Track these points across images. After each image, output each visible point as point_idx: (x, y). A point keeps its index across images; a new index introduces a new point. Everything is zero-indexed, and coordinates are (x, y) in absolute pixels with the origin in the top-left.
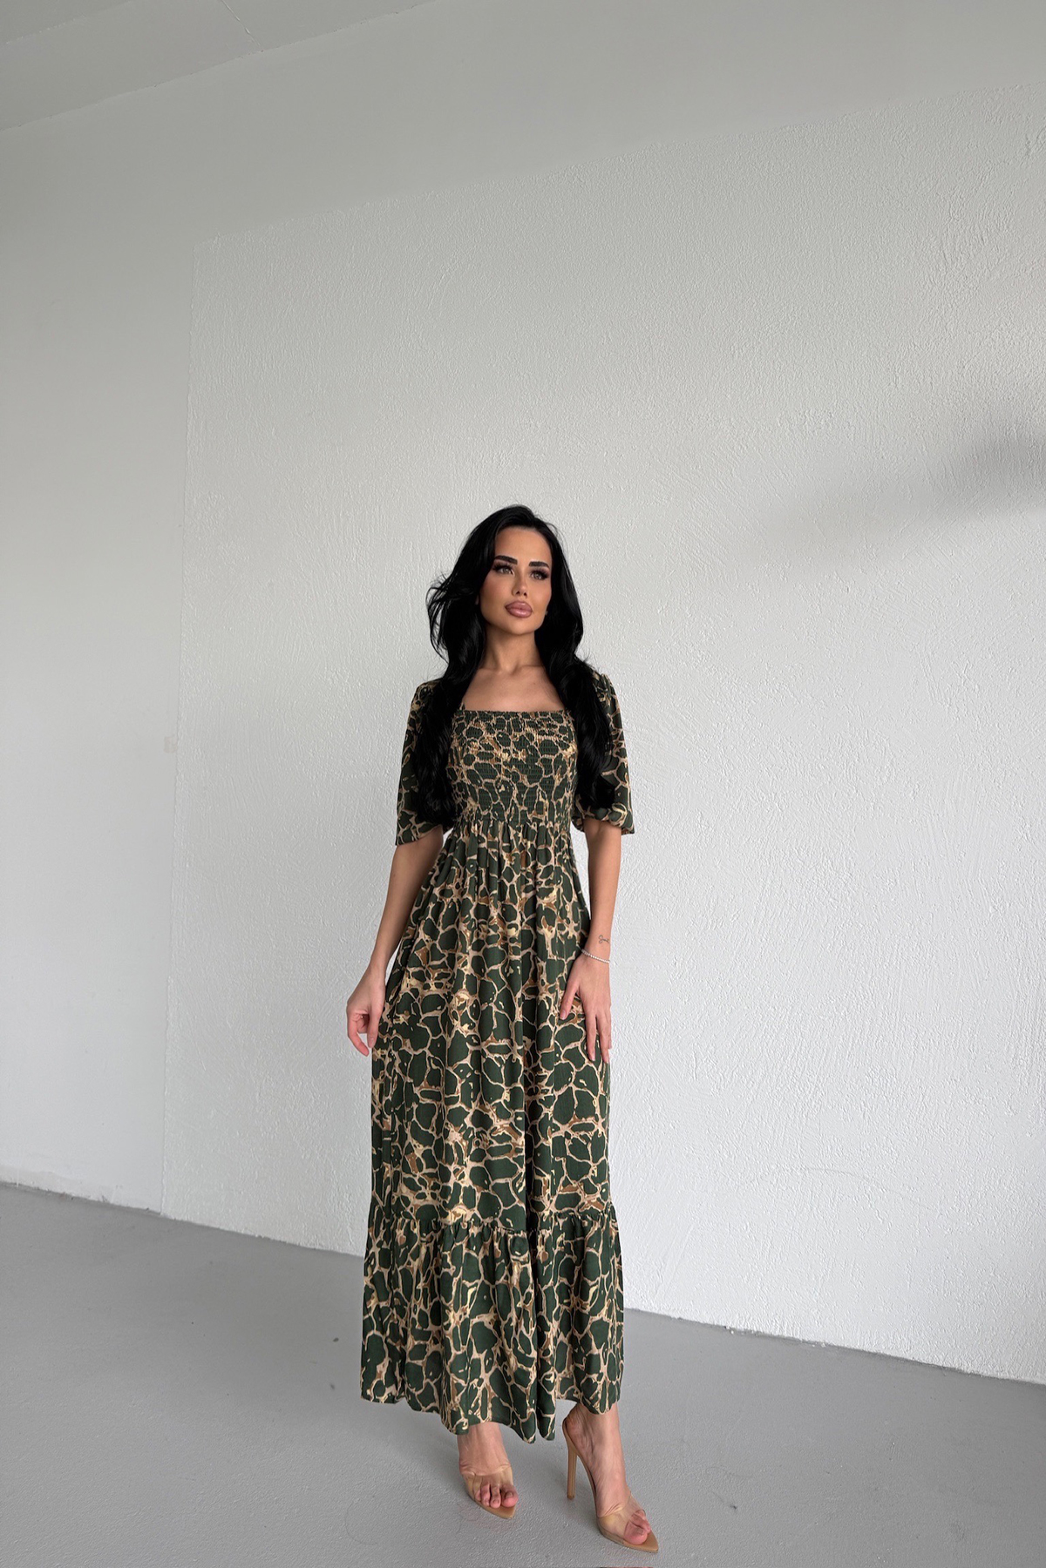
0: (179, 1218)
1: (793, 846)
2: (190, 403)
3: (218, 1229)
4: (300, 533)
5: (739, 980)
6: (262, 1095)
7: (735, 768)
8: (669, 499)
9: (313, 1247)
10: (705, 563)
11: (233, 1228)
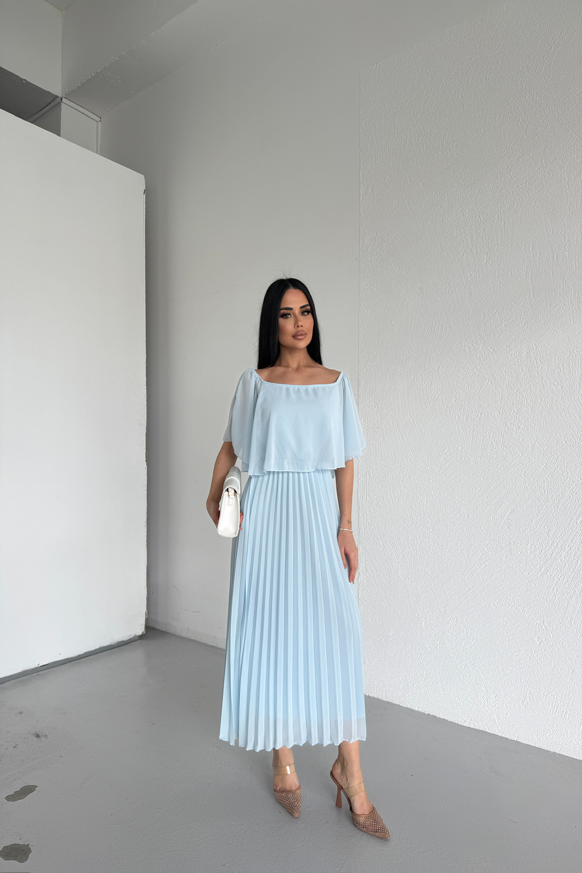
0: (372, 696)
2: (361, 177)
3: (399, 705)
4: (443, 251)
6: (427, 624)
11: (409, 706)
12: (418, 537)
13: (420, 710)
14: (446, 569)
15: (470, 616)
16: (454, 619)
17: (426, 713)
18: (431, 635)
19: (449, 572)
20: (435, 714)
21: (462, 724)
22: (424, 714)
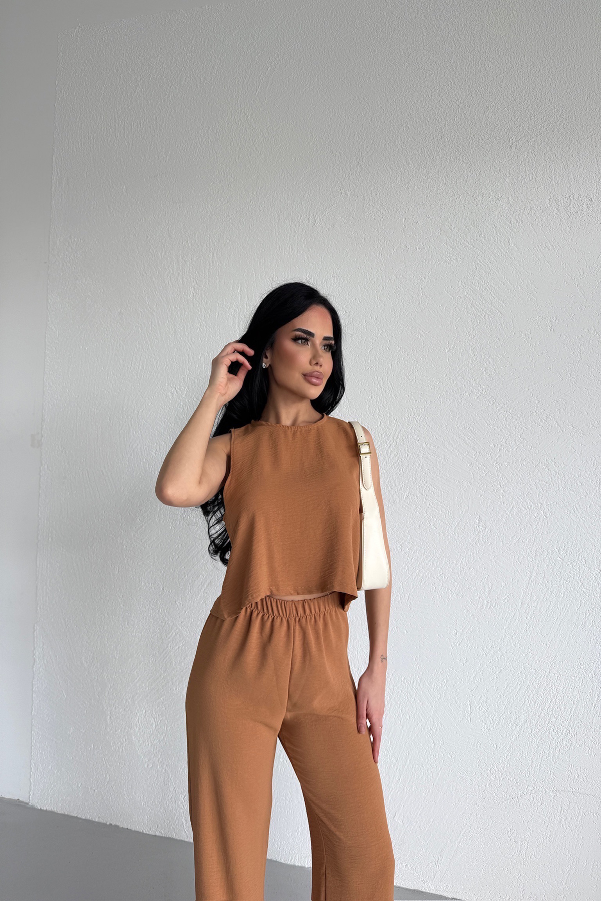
0: (45, 809)
1: (555, 547)
2: (54, 163)
3: (77, 817)
4: (146, 273)
5: (508, 648)
6: (112, 718)
7: (508, 481)
8: (456, 260)
9: (154, 834)
10: (486, 313)
11: (89, 817)
12: (106, 615)
13: (101, 821)
14: (136, 652)
15: (160, 706)
16: (143, 711)
17: (108, 823)
18: (116, 731)
19: (139, 656)
20: (117, 824)
21: (147, 833)
22: (105, 825)
